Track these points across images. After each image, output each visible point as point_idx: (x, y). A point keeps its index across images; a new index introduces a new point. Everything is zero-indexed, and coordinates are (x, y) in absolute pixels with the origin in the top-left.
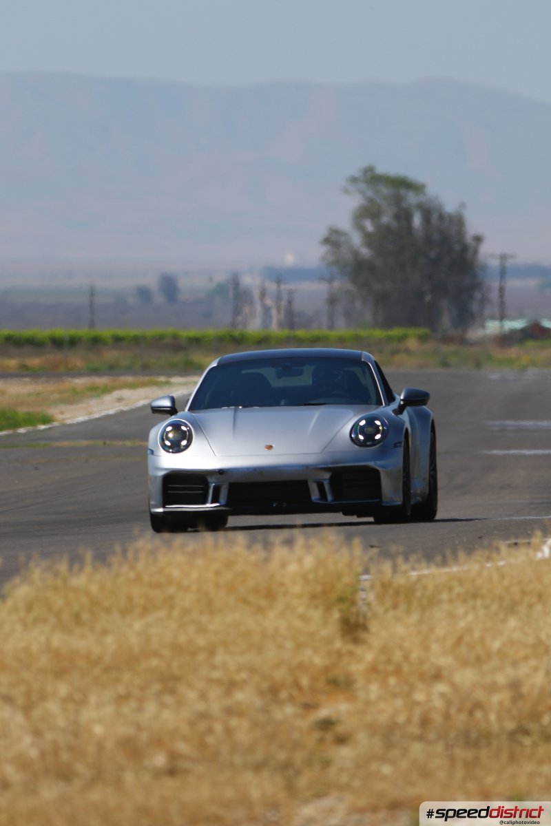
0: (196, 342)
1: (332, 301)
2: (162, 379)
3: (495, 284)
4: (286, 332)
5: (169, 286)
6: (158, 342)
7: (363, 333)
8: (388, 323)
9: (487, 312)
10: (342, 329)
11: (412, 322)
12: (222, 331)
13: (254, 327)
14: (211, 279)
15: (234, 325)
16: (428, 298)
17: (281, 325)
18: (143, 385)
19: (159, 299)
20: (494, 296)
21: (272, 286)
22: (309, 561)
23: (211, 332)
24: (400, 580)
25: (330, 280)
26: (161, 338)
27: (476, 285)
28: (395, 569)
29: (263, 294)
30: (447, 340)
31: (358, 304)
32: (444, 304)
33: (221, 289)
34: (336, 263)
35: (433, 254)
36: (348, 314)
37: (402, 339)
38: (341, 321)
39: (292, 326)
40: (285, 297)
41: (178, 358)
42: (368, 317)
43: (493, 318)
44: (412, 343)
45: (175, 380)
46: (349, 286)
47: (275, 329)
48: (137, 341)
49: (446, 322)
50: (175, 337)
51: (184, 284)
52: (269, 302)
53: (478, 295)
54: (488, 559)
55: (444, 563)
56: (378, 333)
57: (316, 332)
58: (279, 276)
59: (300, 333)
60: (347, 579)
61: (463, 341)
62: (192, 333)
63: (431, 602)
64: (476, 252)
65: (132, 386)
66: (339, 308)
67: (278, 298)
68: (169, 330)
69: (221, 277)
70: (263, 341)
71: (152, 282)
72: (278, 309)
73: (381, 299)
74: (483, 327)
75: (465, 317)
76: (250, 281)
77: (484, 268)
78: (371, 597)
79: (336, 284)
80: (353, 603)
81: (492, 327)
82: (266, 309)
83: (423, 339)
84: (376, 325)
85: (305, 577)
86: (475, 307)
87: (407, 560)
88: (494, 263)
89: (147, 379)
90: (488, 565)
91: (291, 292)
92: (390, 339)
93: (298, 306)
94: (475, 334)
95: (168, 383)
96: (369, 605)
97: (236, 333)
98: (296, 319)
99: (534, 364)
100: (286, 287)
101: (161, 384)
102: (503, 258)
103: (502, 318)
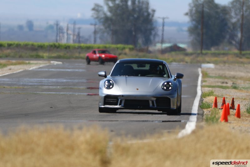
0: (41, 47)
1: (95, 32)
2: (27, 62)
4: (77, 45)
5: (30, 25)
6: (26, 47)
7: (108, 45)
8: (117, 43)
9: (157, 39)
10: (99, 44)
11: (126, 42)
12: (51, 43)
13: (64, 42)
14: (47, 23)
15: (56, 41)
16: (134, 33)
17: (74, 42)
18: (19, 64)
19: (26, 29)
20: (160, 33)
23: (46, 44)
25: (95, 25)
26: (26, 45)
27: (152, 29)
29: (68, 29)
30: (141, 50)
31: (106, 34)
32: (139, 35)
33: (51, 27)
34: (97, 18)
35: (135, 16)
36: (101, 38)
37: (124, 48)
38: (98, 40)
39: (79, 42)
40: (77, 31)
41: (34, 53)
42: (109, 39)
43: (158, 42)
44: (127, 51)
45: (32, 62)
46: (102, 27)
47: (71, 43)
48: (18, 46)
49: (140, 41)
50: (32, 45)
51: (36, 24)
52: (70, 32)
53: (153, 33)
56: (114, 46)
57: (88, 45)
58: (75, 23)
59: (82, 45)
62: (40, 43)
64: (153, 16)
65: (15, 64)
66: (98, 36)
67: (74, 31)
68: (31, 43)
69: (52, 23)
70: (67, 48)
71: (23, 23)
72: (74, 35)
73: (115, 33)
74: (155, 46)
75: (148, 41)
76: (63, 25)
77: (156, 21)
79: (97, 26)
81: (159, 46)
82: (68, 35)
83: (131, 49)
84: (113, 43)
86: (152, 37)
88: (160, 21)
89: (21, 61)
91: (79, 28)
92: (118, 48)
93: (81, 35)
94: (151, 48)
95: (29, 63)
97: (57, 44)
98: (81, 39)
99: (175, 61)
100: (77, 26)
101: (26, 64)
102: (164, 19)
103: (162, 42)
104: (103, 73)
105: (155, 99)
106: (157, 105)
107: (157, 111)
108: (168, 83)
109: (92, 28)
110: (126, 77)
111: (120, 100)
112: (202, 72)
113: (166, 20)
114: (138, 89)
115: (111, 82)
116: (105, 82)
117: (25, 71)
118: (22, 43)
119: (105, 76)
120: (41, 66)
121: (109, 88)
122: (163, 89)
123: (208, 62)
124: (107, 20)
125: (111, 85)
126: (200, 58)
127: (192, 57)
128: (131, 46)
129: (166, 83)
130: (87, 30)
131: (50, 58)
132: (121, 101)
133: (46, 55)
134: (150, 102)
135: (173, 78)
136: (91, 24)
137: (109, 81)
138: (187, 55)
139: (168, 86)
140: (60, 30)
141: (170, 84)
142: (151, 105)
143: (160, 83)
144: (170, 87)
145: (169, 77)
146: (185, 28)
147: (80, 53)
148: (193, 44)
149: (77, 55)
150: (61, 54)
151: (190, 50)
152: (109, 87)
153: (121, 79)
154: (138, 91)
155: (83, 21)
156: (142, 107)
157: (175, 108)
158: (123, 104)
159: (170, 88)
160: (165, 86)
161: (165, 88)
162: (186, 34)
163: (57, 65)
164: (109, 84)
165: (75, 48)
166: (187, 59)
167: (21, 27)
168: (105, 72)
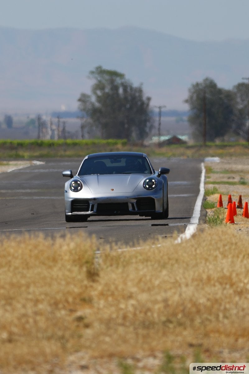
0: (21, 145)
1: (83, 127)
3: (157, 119)
4: (62, 141)
5: (9, 120)
6: (3, 146)
7: (96, 141)
8: (108, 137)
9: (153, 132)
10: (87, 140)
11: (119, 137)
12: (33, 140)
13: (47, 139)
14: (28, 117)
15: (39, 137)
16: (126, 126)
17: (59, 138)
19: (4, 126)
20: (156, 124)
21: (55, 120)
22: (72, 245)
23: (27, 141)
24: (114, 253)
25: (82, 118)
27: (148, 120)
28: (111, 248)
29: (51, 124)
30: (135, 145)
31: (94, 128)
32: (133, 128)
33: (32, 122)
34: (84, 110)
35: (128, 106)
36: (89, 133)
37: (115, 144)
38: (86, 135)
39: (64, 137)
41: (13, 153)
42: (99, 134)
43: (155, 135)
44: (119, 146)
45: (11, 163)
46: (90, 120)
47: (56, 140)
49: (134, 135)
50: (11, 143)
51: (15, 119)
52: (54, 127)
53: (148, 124)
54: (153, 243)
55: (134, 246)
56: (104, 141)
57: (75, 141)
58: (58, 115)
59: (69, 141)
60: (90, 253)
61: (142, 145)
62: (19, 141)
63: (127, 263)
64: (148, 105)
66: (86, 130)
67: (58, 125)
68: (9, 141)
69: (33, 116)
70: (51, 145)
72: (58, 130)
73: (105, 126)
74: (151, 139)
75: (143, 134)
76: (46, 118)
77: (152, 112)
78: (101, 261)
79: (84, 120)
80: (93, 264)
81: (155, 139)
82: (53, 131)
83: (124, 144)
84: (103, 138)
85: (70, 252)
86: (147, 130)
87: (116, 244)
88: (157, 110)
90: (153, 246)
91: (64, 123)
92: (108, 144)
93: (67, 129)
94: (147, 142)
95: (8, 164)
96: (99, 264)
97: (39, 141)
98: (67, 134)
99: (175, 156)
100: (62, 120)
102: (160, 108)
103: (160, 135)
104: (68, 173)
105: (135, 201)
106: (139, 209)
107: (138, 217)
108: (150, 180)
109: (79, 122)
110: (98, 176)
111: (91, 205)
112: (206, 167)
113: (163, 110)
114: (113, 190)
115: (79, 182)
116: (71, 184)
119: (71, 176)
121: (76, 190)
122: (145, 187)
123: (213, 156)
124: (94, 113)
125: (79, 186)
126: (202, 152)
127: (193, 151)
128: (124, 141)
129: (148, 181)
132: (93, 206)
133: (26, 154)
134: (130, 205)
135: (156, 174)
136: (78, 117)
137: (76, 181)
138: (188, 148)
139: (150, 183)
141: (153, 181)
142: (130, 208)
143: (141, 180)
144: (154, 184)
145: (151, 173)
146: (186, 118)
147: (65, 151)
148: (194, 136)
149: (62, 153)
150: (45, 151)
151: (191, 143)
152: (78, 189)
153: (92, 178)
154: (113, 191)
155: (68, 114)
156: (119, 212)
157: (162, 211)
158: (95, 210)
159: (154, 186)
160: (148, 184)
161: (147, 186)
162: (186, 124)
163: (40, 165)
164: (77, 185)
165: (60, 145)
166: (189, 152)
168: (71, 172)
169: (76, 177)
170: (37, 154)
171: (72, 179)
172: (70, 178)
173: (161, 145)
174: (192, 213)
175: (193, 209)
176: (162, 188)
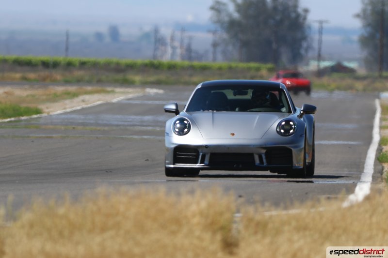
0: (131, 67)
1: (215, 45)
2: (109, 89)
3: (316, 37)
4: (186, 63)
5: (114, 32)
6: (107, 67)
7: (234, 64)
8: (249, 60)
9: (311, 54)
10: (220, 62)
11: (263, 59)
12: (147, 61)
14: (141, 29)
15: (155, 57)
16: (274, 46)
17: (183, 58)
18: (97, 92)
19: (108, 39)
20: (315, 45)
21: (178, 34)
23: (139, 61)
25: (214, 32)
26: (108, 64)
27: (304, 38)
29: (172, 39)
31: (230, 48)
32: (284, 49)
33: (146, 36)
34: (218, 21)
35: (278, 18)
36: (224, 53)
37: (258, 69)
38: (220, 57)
39: (190, 58)
40: (186, 41)
41: (120, 76)
43: (314, 59)
44: (264, 72)
45: (118, 90)
46: (225, 36)
47: (178, 60)
48: (95, 65)
49: (285, 58)
50: (118, 64)
51: (123, 31)
52: (177, 44)
53: (305, 44)
57: (203, 63)
58: (183, 28)
59: (196, 63)
64: (305, 19)
65: (91, 93)
66: (219, 49)
67: (182, 41)
68: (115, 60)
69: (147, 28)
70: (172, 67)
71: (104, 29)
72: (181, 46)
73: (245, 44)
74: (307, 64)
75: (297, 56)
76: (166, 32)
77: (309, 27)
79: (218, 35)
81: (313, 66)
82: (174, 48)
83: (270, 70)
84: (241, 61)
86: (303, 52)
88: (315, 26)
89: (99, 88)
91: (190, 38)
92: (249, 69)
93: (194, 47)
95: (113, 92)
97: (156, 62)
98: (193, 55)
99: (339, 88)
100: (187, 34)
101: (108, 92)
102: (321, 22)
103: (320, 58)
104: (173, 107)
105: (264, 151)
106: (269, 162)
107: (268, 173)
108: (287, 122)
109: (210, 37)
110: (213, 113)
111: (201, 154)
112: (382, 106)
113: (325, 25)
114: (233, 134)
115: (186, 122)
116: (175, 123)
117: (107, 104)
118: (102, 60)
119: (177, 112)
120: (130, 96)
121: (181, 132)
122: (279, 133)
124: (232, 26)
125: (185, 127)
126: (378, 85)
127: (365, 83)
128: (270, 65)
129: (283, 123)
130: (203, 40)
131: (145, 84)
133: (137, 78)
134: (257, 158)
135: (298, 113)
136: (209, 31)
137: (182, 120)
138: (358, 78)
139: (287, 127)
140: (160, 41)
141: (291, 123)
142: (257, 161)
143: (275, 121)
144: (291, 128)
145: (290, 112)
146: (355, 38)
147: (191, 76)
149: (186, 78)
150: (162, 77)
151: (362, 72)
152: (183, 131)
153: (204, 116)
154: (234, 137)
155: (196, 27)
156: (240, 166)
157: (302, 167)
158: (207, 161)
159: (291, 131)
160: (283, 127)
161: (282, 131)
163: (157, 94)
164: (182, 126)
165: (183, 68)
166: (359, 85)
167: (99, 36)
168: (177, 105)
169: (183, 114)
170: (152, 78)
171: (178, 117)
172: (174, 114)
173: (321, 73)
174: (363, 168)
175: (364, 163)
176: (303, 135)
